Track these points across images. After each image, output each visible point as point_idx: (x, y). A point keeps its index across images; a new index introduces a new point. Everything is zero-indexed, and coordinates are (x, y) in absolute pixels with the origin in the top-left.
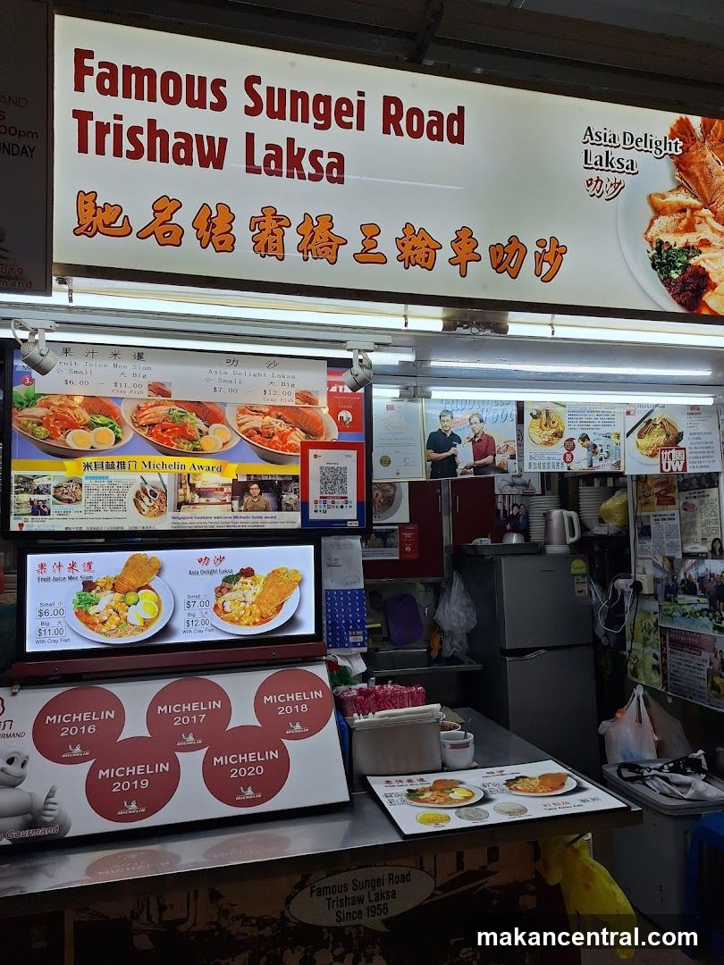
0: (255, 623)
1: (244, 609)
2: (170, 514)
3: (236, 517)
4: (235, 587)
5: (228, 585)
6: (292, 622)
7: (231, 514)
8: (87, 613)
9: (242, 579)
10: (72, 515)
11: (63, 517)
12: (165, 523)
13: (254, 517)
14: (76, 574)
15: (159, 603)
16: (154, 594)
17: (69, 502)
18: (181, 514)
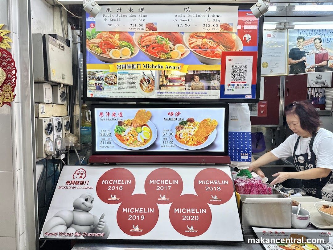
0: (194, 145)
1: (189, 137)
2: (156, 91)
3: (187, 93)
4: (185, 127)
5: (182, 126)
6: (212, 145)
7: (184, 91)
8: (120, 135)
9: (188, 123)
10: (113, 90)
11: (110, 91)
12: (154, 95)
13: (196, 93)
14: (115, 118)
15: (151, 133)
16: (149, 129)
17: (112, 84)
18: (161, 91)
